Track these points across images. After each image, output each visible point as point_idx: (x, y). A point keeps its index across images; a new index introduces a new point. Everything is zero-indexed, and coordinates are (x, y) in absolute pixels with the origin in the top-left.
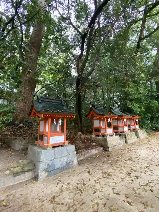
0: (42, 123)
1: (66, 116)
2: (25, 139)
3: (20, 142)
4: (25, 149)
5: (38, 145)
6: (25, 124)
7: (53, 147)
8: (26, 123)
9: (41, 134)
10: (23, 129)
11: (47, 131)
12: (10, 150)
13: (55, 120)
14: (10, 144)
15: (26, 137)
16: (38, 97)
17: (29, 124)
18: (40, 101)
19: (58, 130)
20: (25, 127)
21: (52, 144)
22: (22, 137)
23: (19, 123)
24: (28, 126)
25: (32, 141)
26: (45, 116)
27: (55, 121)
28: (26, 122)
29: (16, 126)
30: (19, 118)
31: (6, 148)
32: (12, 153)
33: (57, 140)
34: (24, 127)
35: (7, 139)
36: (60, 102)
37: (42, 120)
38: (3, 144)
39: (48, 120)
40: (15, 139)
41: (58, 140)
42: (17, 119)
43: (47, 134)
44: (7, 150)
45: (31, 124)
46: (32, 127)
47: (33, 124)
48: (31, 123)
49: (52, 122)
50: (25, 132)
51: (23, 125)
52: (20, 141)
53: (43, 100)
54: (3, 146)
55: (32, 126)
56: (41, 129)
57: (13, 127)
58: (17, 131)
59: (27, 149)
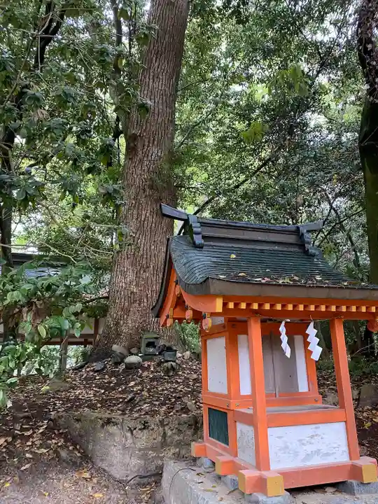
0: (216, 350)
1: (344, 309)
2: (145, 426)
3: (130, 441)
4: (150, 476)
5: (206, 462)
6: (147, 357)
7: (293, 491)
8: (151, 350)
9: (217, 404)
10: (141, 377)
11: (246, 389)
12: (87, 475)
13: (282, 329)
14: (90, 447)
15: (153, 413)
16: (186, 222)
17: (160, 354)
18: (198, 240)
19: (303, 386)
20: (148, 368)
21: (286, 475)
22: (136, 415)
23: (125, 352)
24: (159, 364)
25: (177, 438)
26: (231, 305)
27: (284, 338)
28: (150, 344)
29: (117, 364)
30: (125, 329)
31: (75, 466)
32: (96, 495)
33: (309, 448)
34: (144, 369)
35: (78, 420)
36: (292, 239)
37: (214, 333)
38: (64, 447)
39: (245, 332)
40: (109, 422)
41: (314, 448)
42: (118, 335)
43: (250, 411)
44: (76, 475)
45: (168, 355)
46: (172, 367)
47: (179, 355)
48: (169, 349)
49: (270, 339)
50: (149, 391)
51: (140, 360)
52: (129, 434)
53: (211, 234)
54: (64, 454)
55: (174, 364)
56: (216, 382)
57: (105, 367)
58: (118, 384)
59: (158, 475)
